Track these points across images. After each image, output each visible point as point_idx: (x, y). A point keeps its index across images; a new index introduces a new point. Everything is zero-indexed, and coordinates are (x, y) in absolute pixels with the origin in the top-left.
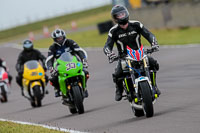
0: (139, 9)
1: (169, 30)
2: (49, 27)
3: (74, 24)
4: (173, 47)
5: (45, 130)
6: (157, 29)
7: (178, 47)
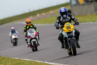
3: (52, 12)
5: (37, 63)
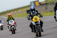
0: (38, 6)
1: (47, 12)
2: (13, 11)
4: (48, 17)
6: (43, 12)
7: (50, 17)
